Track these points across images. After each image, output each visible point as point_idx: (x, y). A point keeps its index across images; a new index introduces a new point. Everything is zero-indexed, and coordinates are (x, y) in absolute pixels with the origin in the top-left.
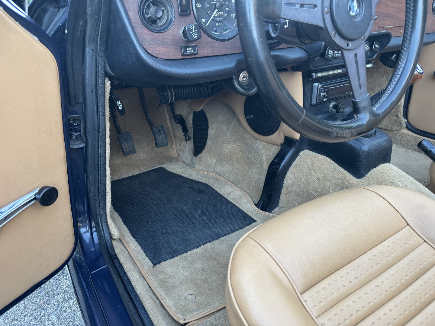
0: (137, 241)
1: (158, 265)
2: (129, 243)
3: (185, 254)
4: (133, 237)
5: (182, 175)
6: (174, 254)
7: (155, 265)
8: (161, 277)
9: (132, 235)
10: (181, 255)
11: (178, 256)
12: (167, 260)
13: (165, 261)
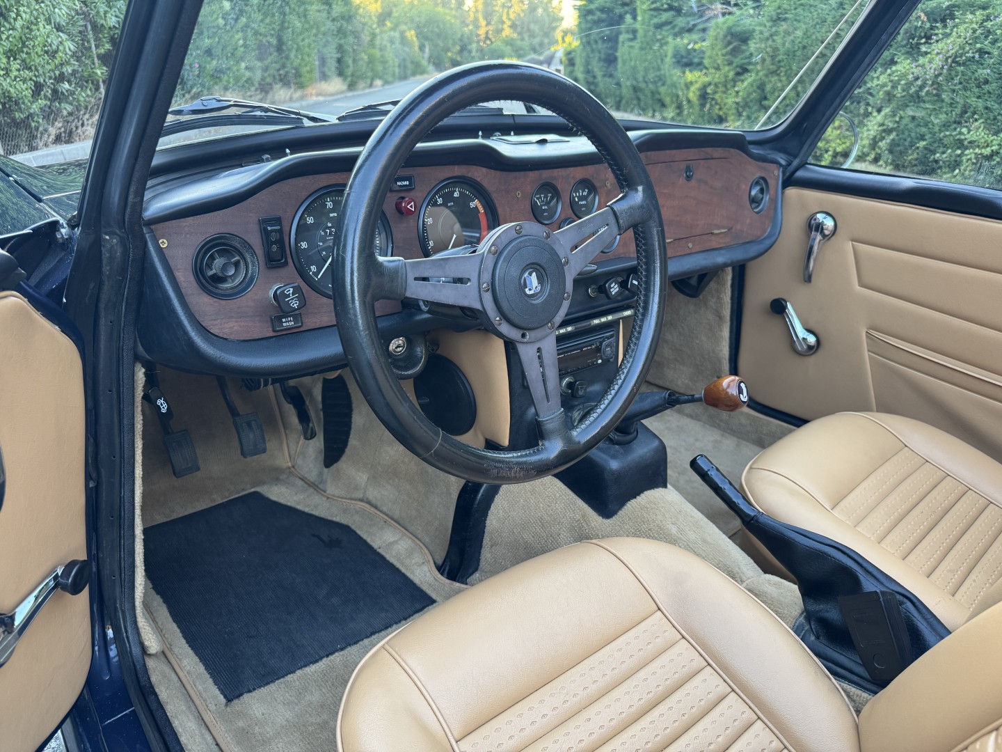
0: (197, 654)
1: (236, 701)
2: (180, 660)
3: (289, 678)
4: (189, 646)
5: (300, 507)
6: (268, 676)
7: (229, 700)
8: (241, 724)
9: (187, 642)
10: (282, 679)
11: (277, 681)
12: (254, 689)
13: (249, 691)
